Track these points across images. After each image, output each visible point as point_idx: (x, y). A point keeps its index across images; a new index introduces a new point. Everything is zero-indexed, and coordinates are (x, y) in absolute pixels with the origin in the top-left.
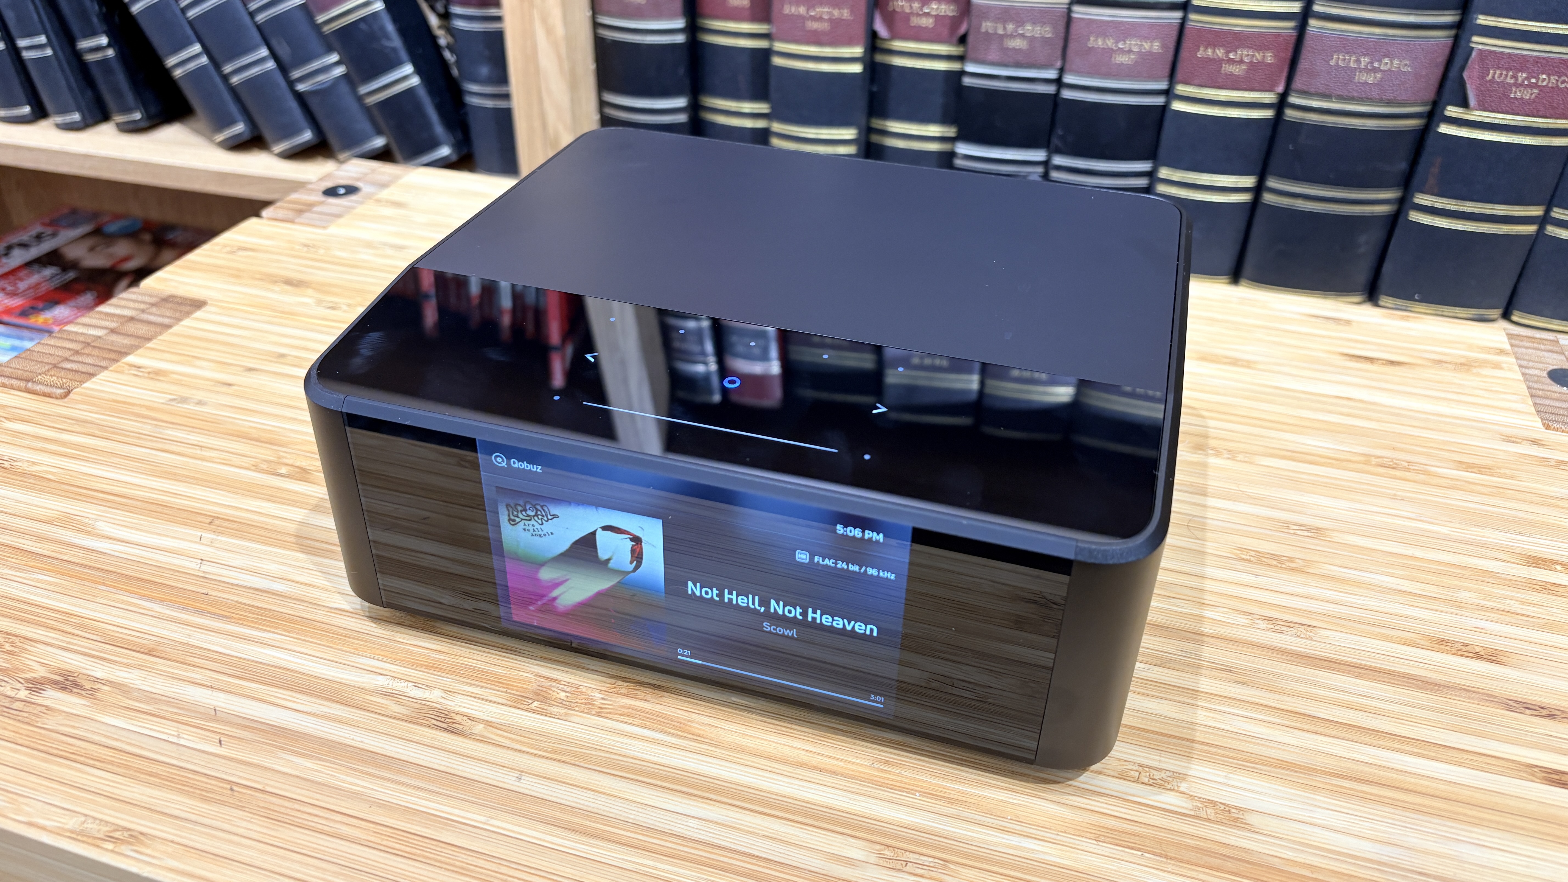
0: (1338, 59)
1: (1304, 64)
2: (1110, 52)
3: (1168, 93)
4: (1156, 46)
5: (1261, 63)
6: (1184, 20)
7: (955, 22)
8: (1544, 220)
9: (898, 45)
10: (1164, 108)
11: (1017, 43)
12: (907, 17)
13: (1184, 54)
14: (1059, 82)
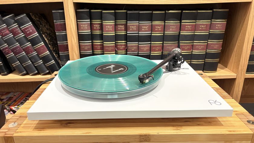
0: (167, 47)
1: (164, 48)
2: (143, 49)
3: (150, 53)
4: (148, 48)
5: (160, 49)
6: (151, 45)
7: (125, 48)
8: (191, 61)
9: (119, 51)
10: (150, 55)
11: (133, 49)
12: (119, 48)
13: (151, 49)
14: (138, 53)
